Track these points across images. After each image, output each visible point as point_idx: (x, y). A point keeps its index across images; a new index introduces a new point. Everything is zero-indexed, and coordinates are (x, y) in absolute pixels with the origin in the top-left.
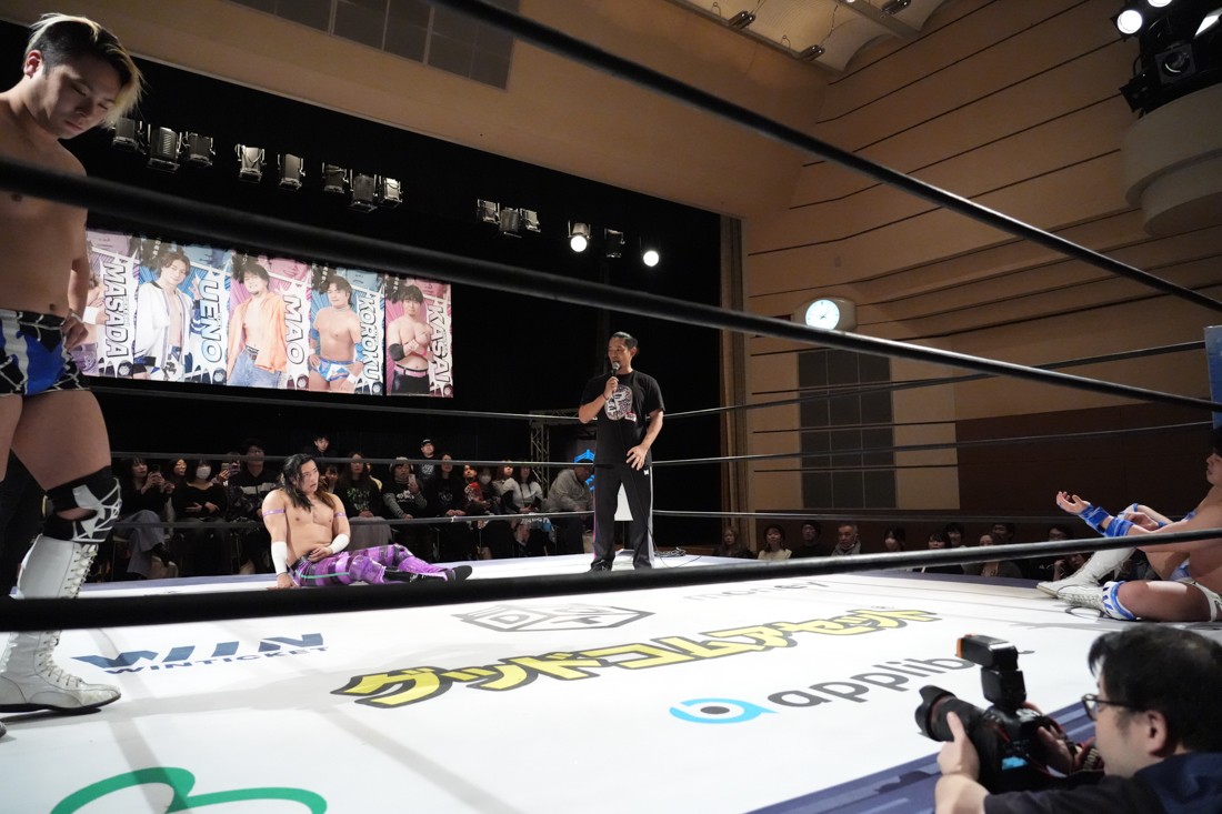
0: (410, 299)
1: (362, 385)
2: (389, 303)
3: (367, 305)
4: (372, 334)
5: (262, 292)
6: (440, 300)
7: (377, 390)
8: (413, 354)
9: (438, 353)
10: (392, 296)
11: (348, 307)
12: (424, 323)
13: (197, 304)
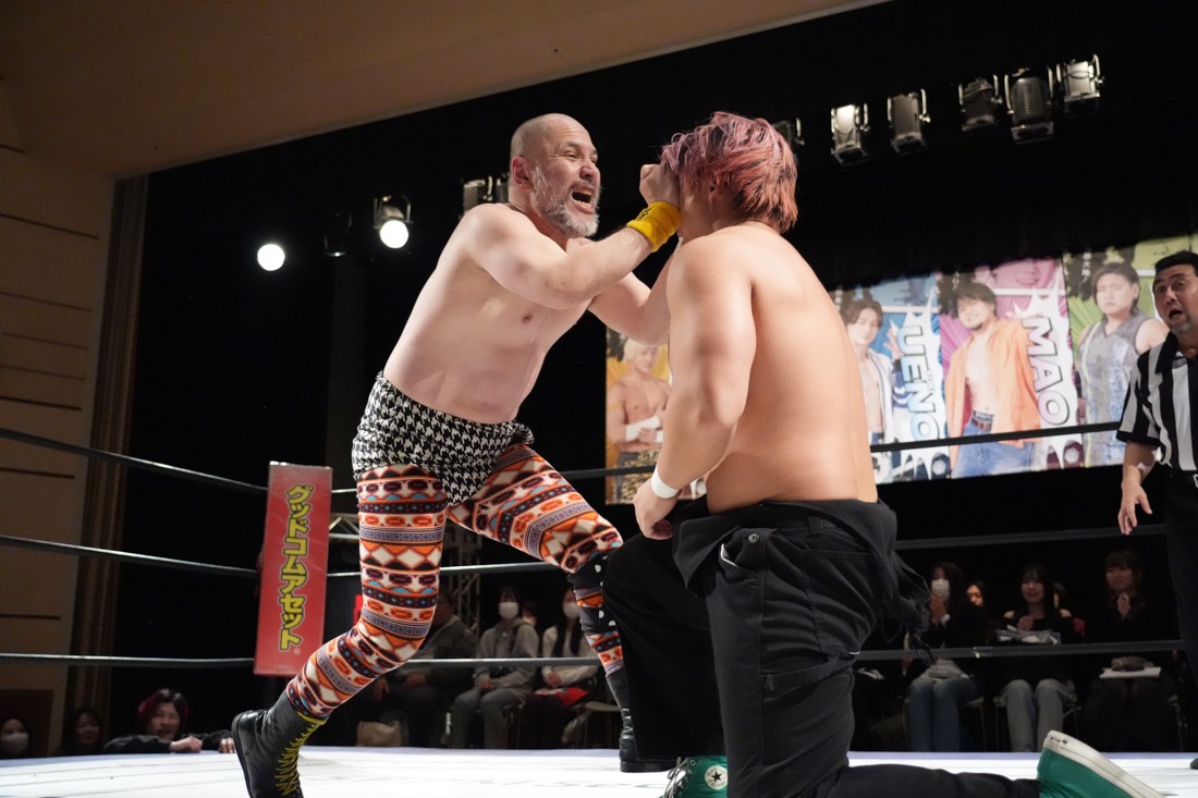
5: (988, 321)
13: (898, 365)
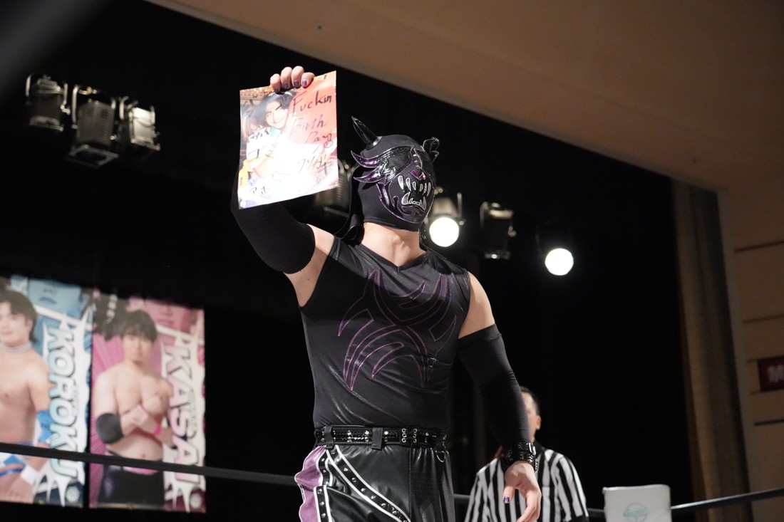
0: (134, 334)
1: (47, 487)
2: (99, 340)
3: (61, 342)
4: (68, 395)
6: (186, 337)
7: (73, 497)
8: (138, 432)
9: (180, 430)
10: (103, 328)
11: (28, 345)
12: (157, 375)
